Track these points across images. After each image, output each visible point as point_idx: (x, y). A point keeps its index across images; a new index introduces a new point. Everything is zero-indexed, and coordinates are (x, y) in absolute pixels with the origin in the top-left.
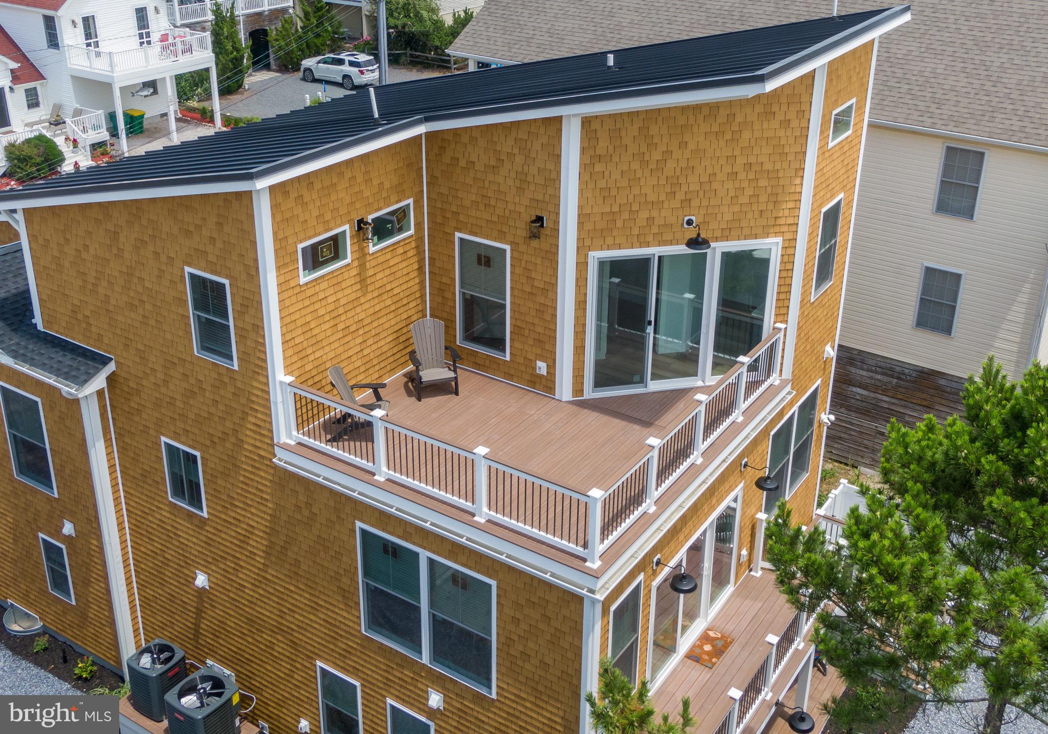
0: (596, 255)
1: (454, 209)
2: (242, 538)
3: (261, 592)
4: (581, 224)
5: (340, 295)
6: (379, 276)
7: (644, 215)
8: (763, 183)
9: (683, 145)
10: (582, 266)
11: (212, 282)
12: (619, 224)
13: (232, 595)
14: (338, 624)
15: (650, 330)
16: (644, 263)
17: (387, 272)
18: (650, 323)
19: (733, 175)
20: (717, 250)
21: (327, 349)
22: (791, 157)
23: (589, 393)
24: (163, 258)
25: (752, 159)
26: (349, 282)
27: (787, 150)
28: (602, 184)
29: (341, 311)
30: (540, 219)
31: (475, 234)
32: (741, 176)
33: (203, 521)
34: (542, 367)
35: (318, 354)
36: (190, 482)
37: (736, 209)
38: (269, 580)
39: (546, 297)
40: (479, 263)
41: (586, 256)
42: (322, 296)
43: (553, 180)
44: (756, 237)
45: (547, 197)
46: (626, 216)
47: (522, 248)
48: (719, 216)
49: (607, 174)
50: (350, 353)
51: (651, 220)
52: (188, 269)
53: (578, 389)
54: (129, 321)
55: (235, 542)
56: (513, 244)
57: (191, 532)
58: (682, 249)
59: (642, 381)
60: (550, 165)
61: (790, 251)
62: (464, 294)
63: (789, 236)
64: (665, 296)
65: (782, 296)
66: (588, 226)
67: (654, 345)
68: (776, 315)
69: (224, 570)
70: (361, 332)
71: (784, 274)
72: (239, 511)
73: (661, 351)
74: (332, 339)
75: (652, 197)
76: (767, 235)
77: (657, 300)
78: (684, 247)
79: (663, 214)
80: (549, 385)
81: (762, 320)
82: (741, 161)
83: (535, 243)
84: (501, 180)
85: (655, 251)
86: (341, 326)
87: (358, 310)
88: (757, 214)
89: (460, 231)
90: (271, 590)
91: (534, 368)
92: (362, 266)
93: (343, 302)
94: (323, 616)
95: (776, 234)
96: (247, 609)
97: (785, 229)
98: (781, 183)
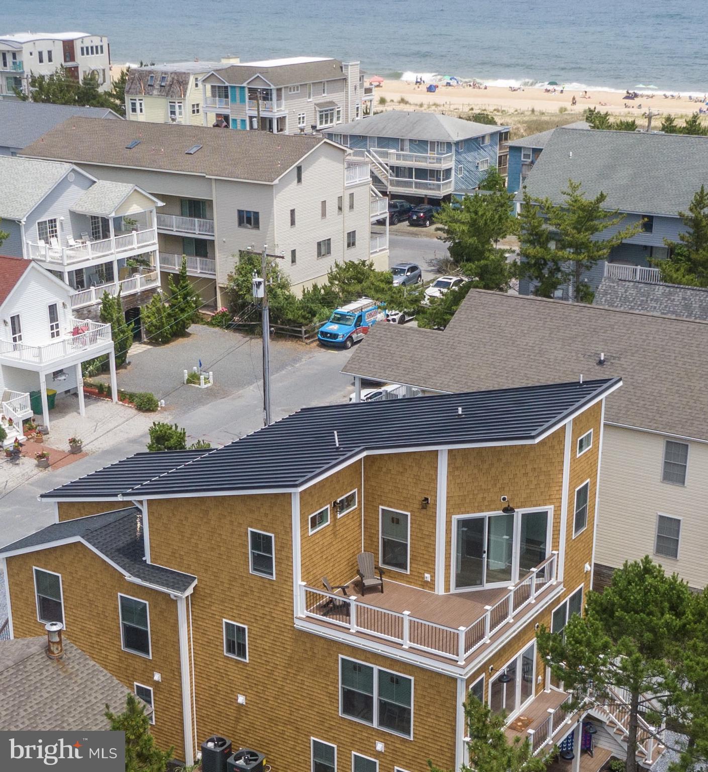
0: (455, 518)
1: (379, 493)
2: (270, 672)
3: (279, 701)
4: (448, 501)
5: (324, 540)
6: (341, 530)
7: (480, 496)
8: (542, 478)
9: (499, 460)
10: (449, 523)
11: (264, 536)
12: (468, 501)
13: (260, 706)
14: (325, 713)
15: (485, 555)
16: (481, 520)
17: (345, 528)
18: (485, 552)
19: (526, 474)
20: (519, 513)
21: (318, 569)
22: (556, 464)
23: (453, 590)
24: (236, 524)
25: (536, 466)
26: (329, 534)
27: (554, 461)
28: (458, 481)
29: (325, 549)
30: (426, 499)
31: (391, 507)
32: (530, 474)
33: (245, 664)
34: (428, 577)
35: (315, 571)
36: (239, 644)
37: (528, 491)
38: (285, 694)
39: (430, 539)
40: (393, 521)
41: (451, 517)
42: (317, 541)
43: (434, 480)
44: (540, 505)
45: (430, 488)
46: (471, 497)
47: (417, 514)
48: (519, 495)
49: (461, 476)
50: (328, 571)
51: (484, 498)
52: (250, 529)
53: (447, 589)
54: (210, 557)
55: (265, 674)
56: (411, 511)
57: (236, 672)
58: (500, 513)
59: (481, 583)
60: (432, 472)
61: (558, 512)
62: (383, 539)
63: (557, 504)
64: (492, 538)
65: (555, 536)
66: (452, 502)
67: (487, 565)
68: (553, 547)
69: (257, 692)
70: (333, 560)
71: (556, 525)
72: (269, 656)
73: (491, 568)
74: (321, 563)
75: (484, 487)
76: (545, 505)
77: (489, 540)
78: (501, 512)
79: (490, 495)
80: (432, 586)
81: (545, 549)
82: (529, 467)
83: (424, 511)
84: (405, 479)
85: (487, 514)
86: (324, 557)
87: (332, 548)
88: (539, 494)
89: (382, 505)
90: (286, 700)
91: (423, 578)
92: (334, 526)
93: (325, 544)
94: (316, 710)
95: (551, 504)
96: (269, 713)
97: (555, 501)
98: (552, 477)
